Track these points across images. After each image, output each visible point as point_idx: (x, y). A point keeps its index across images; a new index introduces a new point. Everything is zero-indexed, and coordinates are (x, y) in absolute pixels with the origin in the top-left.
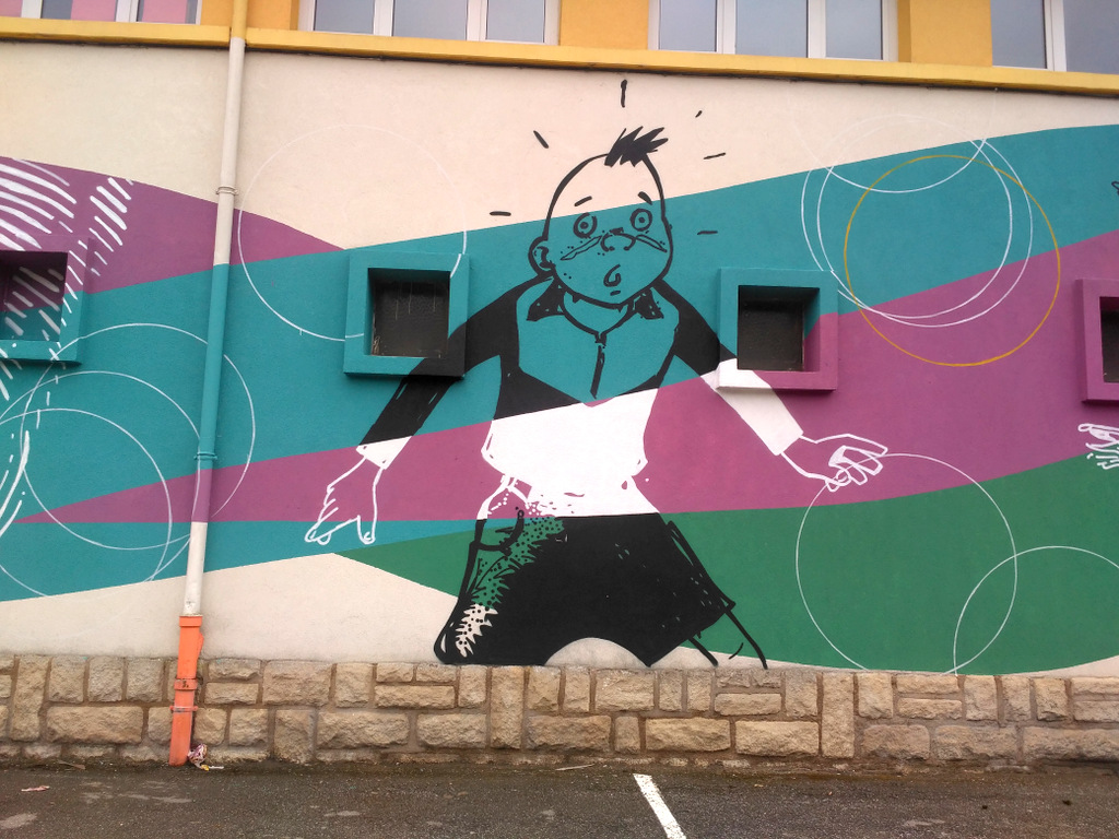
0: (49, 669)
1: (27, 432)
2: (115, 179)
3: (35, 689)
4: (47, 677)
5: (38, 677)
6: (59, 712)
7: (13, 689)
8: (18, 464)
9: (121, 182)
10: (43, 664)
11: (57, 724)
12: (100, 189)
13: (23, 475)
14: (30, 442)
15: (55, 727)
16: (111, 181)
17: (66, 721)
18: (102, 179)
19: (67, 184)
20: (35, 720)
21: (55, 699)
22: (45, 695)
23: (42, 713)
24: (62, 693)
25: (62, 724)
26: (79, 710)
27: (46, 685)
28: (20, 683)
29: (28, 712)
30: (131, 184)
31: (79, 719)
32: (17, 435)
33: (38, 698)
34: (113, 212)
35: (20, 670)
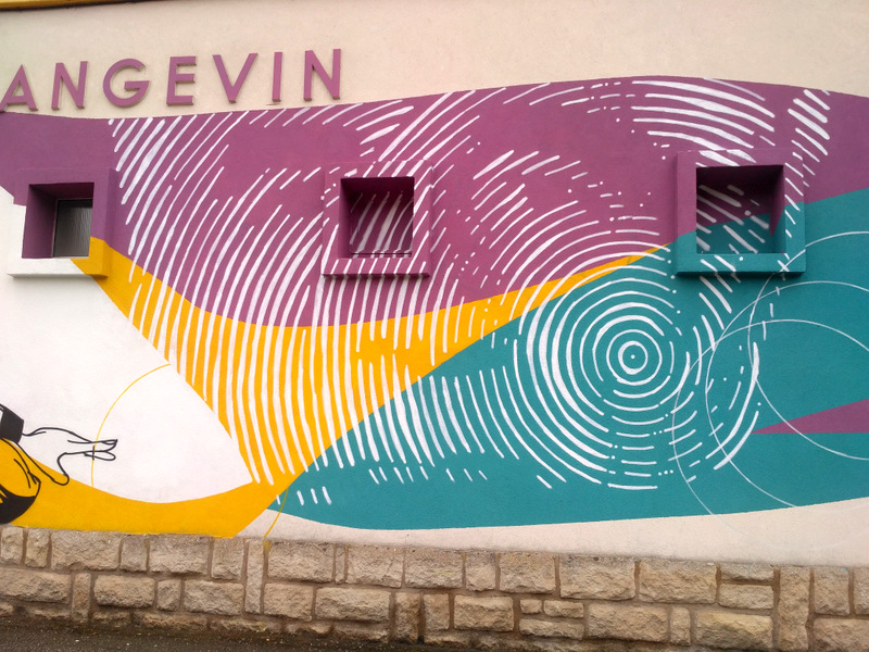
0: (812, 580)
1: (755, 344)
2: (811, 90)
3: (801, 600)
4: (811, 588)
5: (803, 589)
6: (830, 624)
7: (777, 600)
8: (749, 376)
9: (818, 93)
10: (806, 576)
11: (830, 636)
12: (797, 102)
13: (756, 386)
14: (760, 354)
15: (828, 640)
16: (807, 93)
17: (837, 634)
18: (798, 92)
19: (763, 99)
20: (804, 633)
21: (823, 611)
22: (810, 607)
23: (809, 625)
24: (831, 606)
25: (834, 637)
26: (848, 623)
27: (811, 596)
28: (784, 595)
29: (796, 624)
30: (828, 94)
31: (850, 633)
32: (745, 347)
33: (805, 610)
34: (813, 123)
35: (782, 582)
